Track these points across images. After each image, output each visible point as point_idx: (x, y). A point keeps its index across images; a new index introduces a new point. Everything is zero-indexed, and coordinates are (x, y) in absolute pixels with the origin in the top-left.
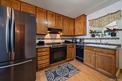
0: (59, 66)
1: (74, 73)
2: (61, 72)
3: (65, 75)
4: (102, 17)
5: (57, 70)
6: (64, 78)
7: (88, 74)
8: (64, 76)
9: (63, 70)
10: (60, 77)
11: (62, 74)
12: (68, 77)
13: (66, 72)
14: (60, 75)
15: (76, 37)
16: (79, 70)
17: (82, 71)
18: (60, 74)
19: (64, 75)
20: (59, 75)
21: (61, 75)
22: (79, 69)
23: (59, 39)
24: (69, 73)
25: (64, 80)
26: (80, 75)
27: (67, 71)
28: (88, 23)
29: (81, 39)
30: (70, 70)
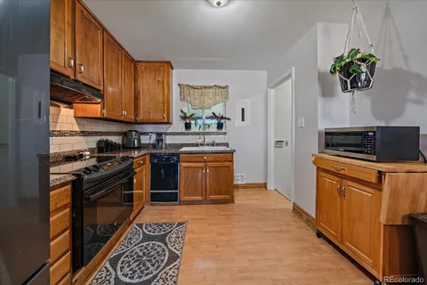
0: (112, 254)
1: (178, 238)
2: (144, 265)
3: (166, 261)
4: (205, 87)
5: (119, 273)
6: (170, 269)
7: (202, 219)
8: (168, 264)
9: (144, 254)
10: (158, 278)
11: (153, 265)
12: (178, 257)
13: (158, 252)
14: (151, 276)
15: (139, 128)
16: (182, 224)
17: (190, 221)
18: (147, 274)
19: (163, 265)
20: (144, 279)
21: (155, 273)
22: (181, 221)
23: (72, 134)
24: (170, 247)
25: (176, 271)
26: (192, 232)
27: (158, 246)
28: (175, 91)
29: (159, 134)
30: (162, 239)
